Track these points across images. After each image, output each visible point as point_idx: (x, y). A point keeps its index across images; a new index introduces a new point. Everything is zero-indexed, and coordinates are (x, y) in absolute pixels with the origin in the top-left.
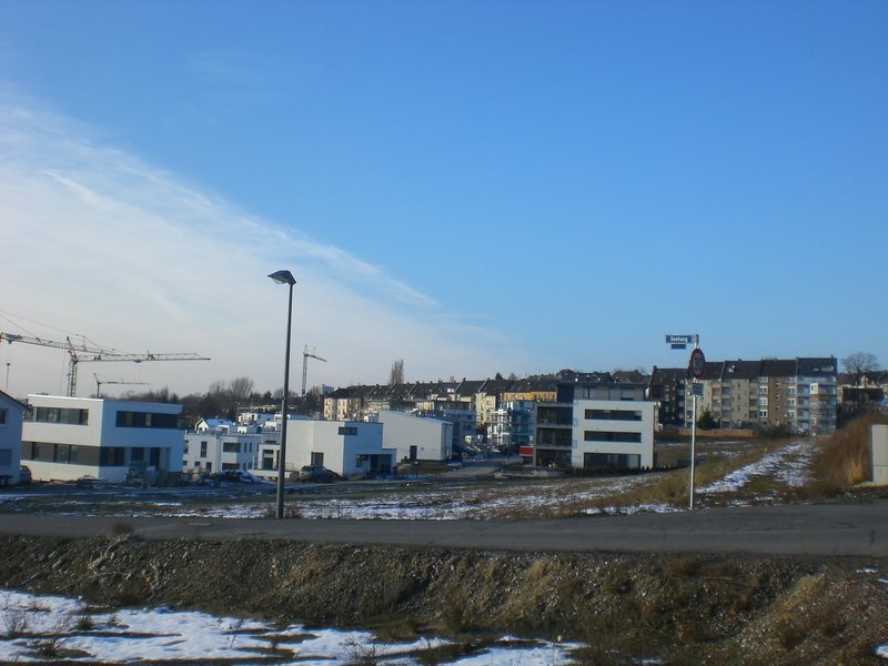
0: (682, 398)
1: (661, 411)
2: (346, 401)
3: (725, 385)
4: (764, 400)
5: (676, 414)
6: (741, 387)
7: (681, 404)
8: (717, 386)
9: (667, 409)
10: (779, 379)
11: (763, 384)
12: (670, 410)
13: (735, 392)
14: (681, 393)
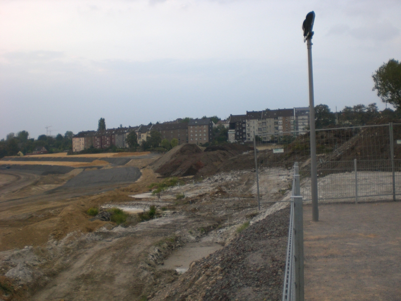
0: (245, 128)
1: (236, 134)
2: (83, 138)
3: (264, 121)
4: (280, 127)
5: (242, 135)
6: (270, 122)
7: (244, 131)
8: (260, 122)
9: (238, 134)
11: (280, 120)
12: (240, 134)
13: (268, 124)
14: (243, 125)
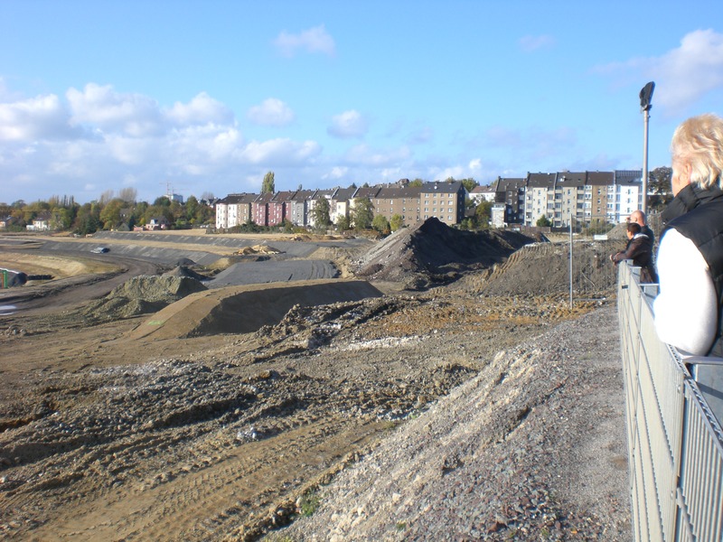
0: (522, 202)
1: (506, 212)
2: (235, 206)
4: (588, 203)
5: (517, 215)
6: (570, 194)
7: (521, 207)
8: (552, 192)
9: (510, 211)
10: (601, 187)
11: (588, 191)
12: (513, 212)
13: (565, 198)
14: (521, 198)
